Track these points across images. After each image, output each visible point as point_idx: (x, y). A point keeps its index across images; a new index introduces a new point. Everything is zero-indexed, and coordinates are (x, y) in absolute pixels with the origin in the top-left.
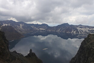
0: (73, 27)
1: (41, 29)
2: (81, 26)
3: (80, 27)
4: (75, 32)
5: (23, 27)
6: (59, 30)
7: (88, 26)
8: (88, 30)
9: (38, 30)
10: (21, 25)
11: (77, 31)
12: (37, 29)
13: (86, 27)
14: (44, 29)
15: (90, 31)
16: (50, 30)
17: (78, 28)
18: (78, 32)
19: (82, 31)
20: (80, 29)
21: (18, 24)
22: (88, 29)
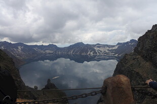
0: (89, 47)
1: (48, 51)
2: (99, 46)
3: (98, 47)
4: (92, 53)
5: (22, 50)
6: (72, 52)
7: (107, 45)
8: (108, 50)
9: (44, 52)
10: (19, 47)
12: (42, 52)
13: (104, 46)
14: (51, 52)
15: (110, 51)
16: (60, 53)
17: (95, 48)
18: (96, 53)
19: (101, 51)
20: (98, 49)
21: (16, 46)
22: (108, 48)
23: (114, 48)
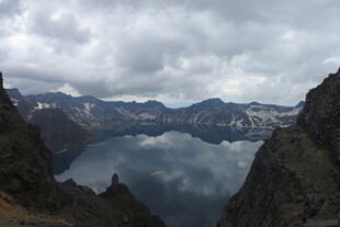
0: (234, 110)
1: (145, 116)
2: (255, 106)
3: (254, 110)
4: (239, 124)
5: (92, 111)
6: (195, 119)
7: (274, 106)
8: (276, 117)
9: (137, 118)
10: (87, 106)
11: (246, 121)
12: (133, 116)
13: (269, 108)
14: (152, 117)
15: (280, 119)
16: (169, 120)
17: (247, 112)
18: (250, 124)
19: (260, 120)
20: (255, 114)
21: (79, 102)
22: (276, 113)
23: (290, 114)
